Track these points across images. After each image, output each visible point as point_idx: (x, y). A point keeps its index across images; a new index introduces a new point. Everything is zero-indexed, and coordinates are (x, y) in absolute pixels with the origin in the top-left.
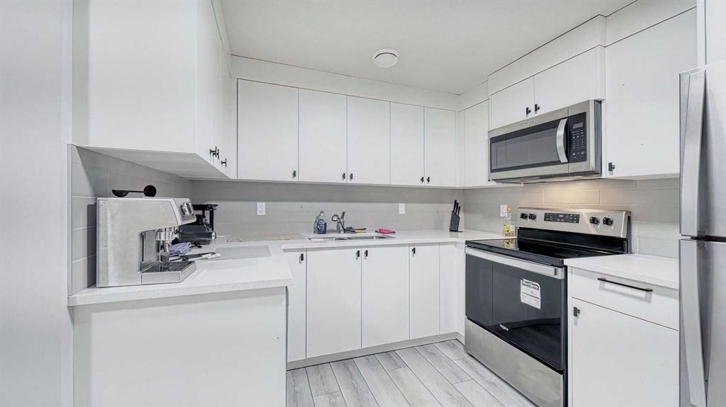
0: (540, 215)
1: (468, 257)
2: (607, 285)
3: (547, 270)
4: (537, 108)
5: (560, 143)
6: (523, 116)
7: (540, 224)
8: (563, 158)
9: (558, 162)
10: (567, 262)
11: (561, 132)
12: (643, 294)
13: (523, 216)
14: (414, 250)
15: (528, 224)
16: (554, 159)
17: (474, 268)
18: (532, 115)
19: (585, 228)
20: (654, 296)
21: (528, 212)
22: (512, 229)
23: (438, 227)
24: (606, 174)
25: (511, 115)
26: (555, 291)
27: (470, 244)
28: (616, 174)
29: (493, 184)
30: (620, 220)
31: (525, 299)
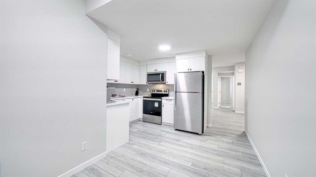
0: (156, 91)
1: (144, 100)
2: (167, 100)
3: (159, 100)
4: (157, 70)
5: (161, 77)
6: (154, 71)
7: (156, 92)
8: (161, 80)
9: (160, 81)
10: (162, 98)
11: (161, 75)
12: (170, 101)
13: (153, 91)
14: (133, 100)
15: (154, 93)
16: (159, 80)
17: (145, 102)
18: (156, 71)
19: (163, 93)
20: (172, 101)
21: (154, 90)
22: (150, 94)
23: (132, 95)
24: (166, 84)
25: (152, 70)
26: (160, 103)
27: (144, 97)
28: (168, 84)
29: (147, 84)
30: (168, 91)
31: (156, 106)
